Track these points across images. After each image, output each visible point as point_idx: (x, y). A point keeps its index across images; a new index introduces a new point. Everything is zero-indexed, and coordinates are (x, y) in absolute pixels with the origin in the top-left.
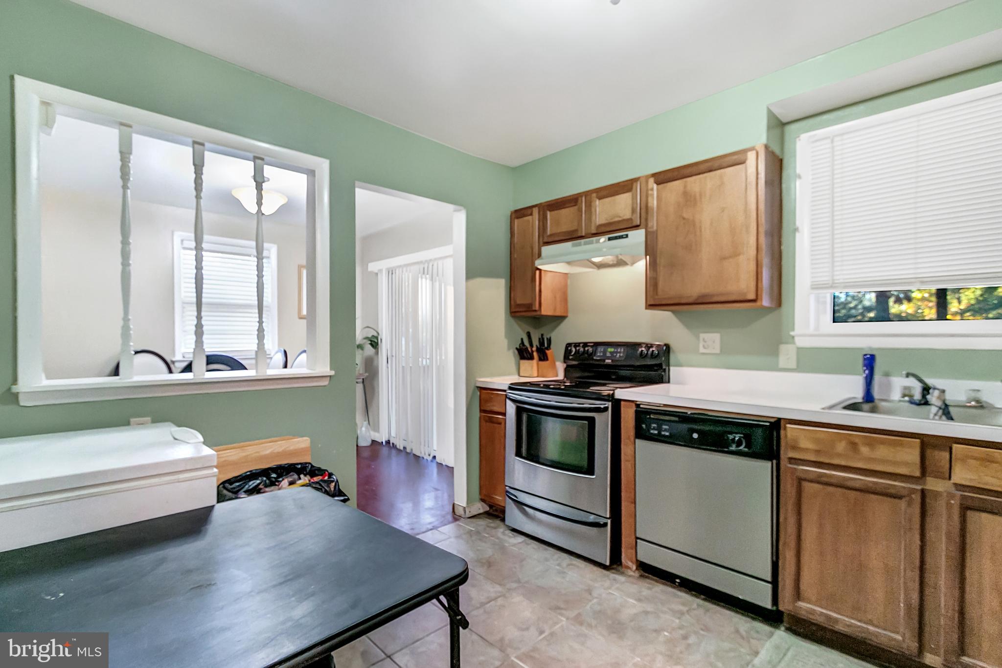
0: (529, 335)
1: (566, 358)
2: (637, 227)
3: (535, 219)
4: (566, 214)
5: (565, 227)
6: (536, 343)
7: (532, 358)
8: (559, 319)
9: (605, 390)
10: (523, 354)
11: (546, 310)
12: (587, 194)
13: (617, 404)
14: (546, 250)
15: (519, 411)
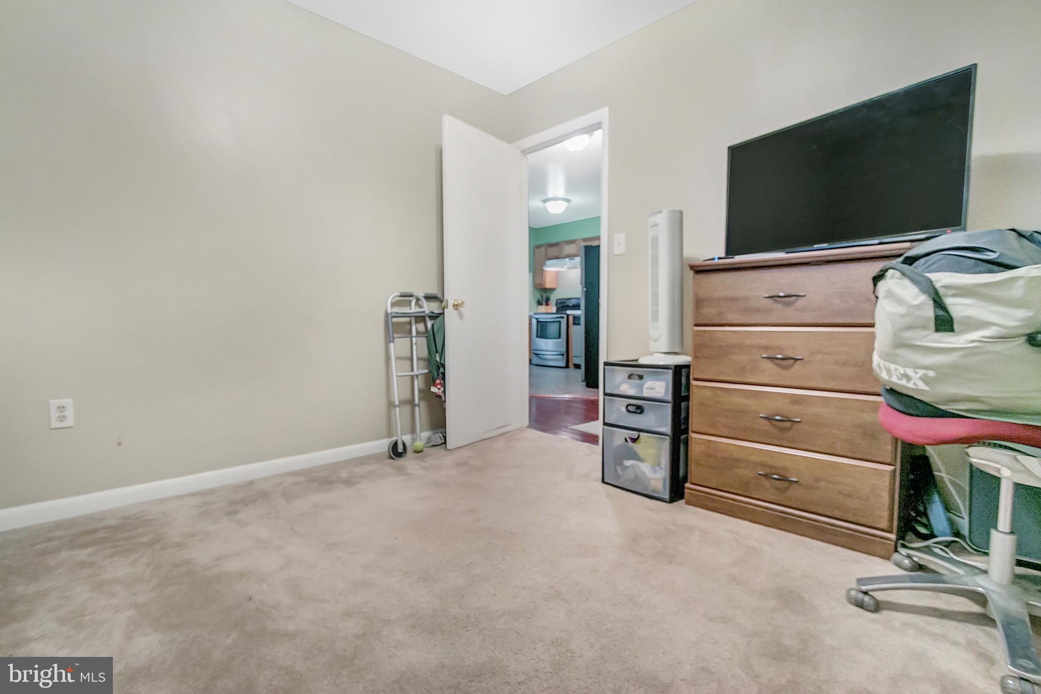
0: (542, 296)
1: (556, 305)
2: (577, 256)
3: (543, 249)
4: (554, 249)
5: (554, 254)
6: (544, 299)
7: (542, 305)
8: (553, 290)
9: (564, 312)
10: (539, 303)
11: (548, 286)
12: (563, 242)
13: (568, 316)
14: (548, 262)
15: (538, 322)
